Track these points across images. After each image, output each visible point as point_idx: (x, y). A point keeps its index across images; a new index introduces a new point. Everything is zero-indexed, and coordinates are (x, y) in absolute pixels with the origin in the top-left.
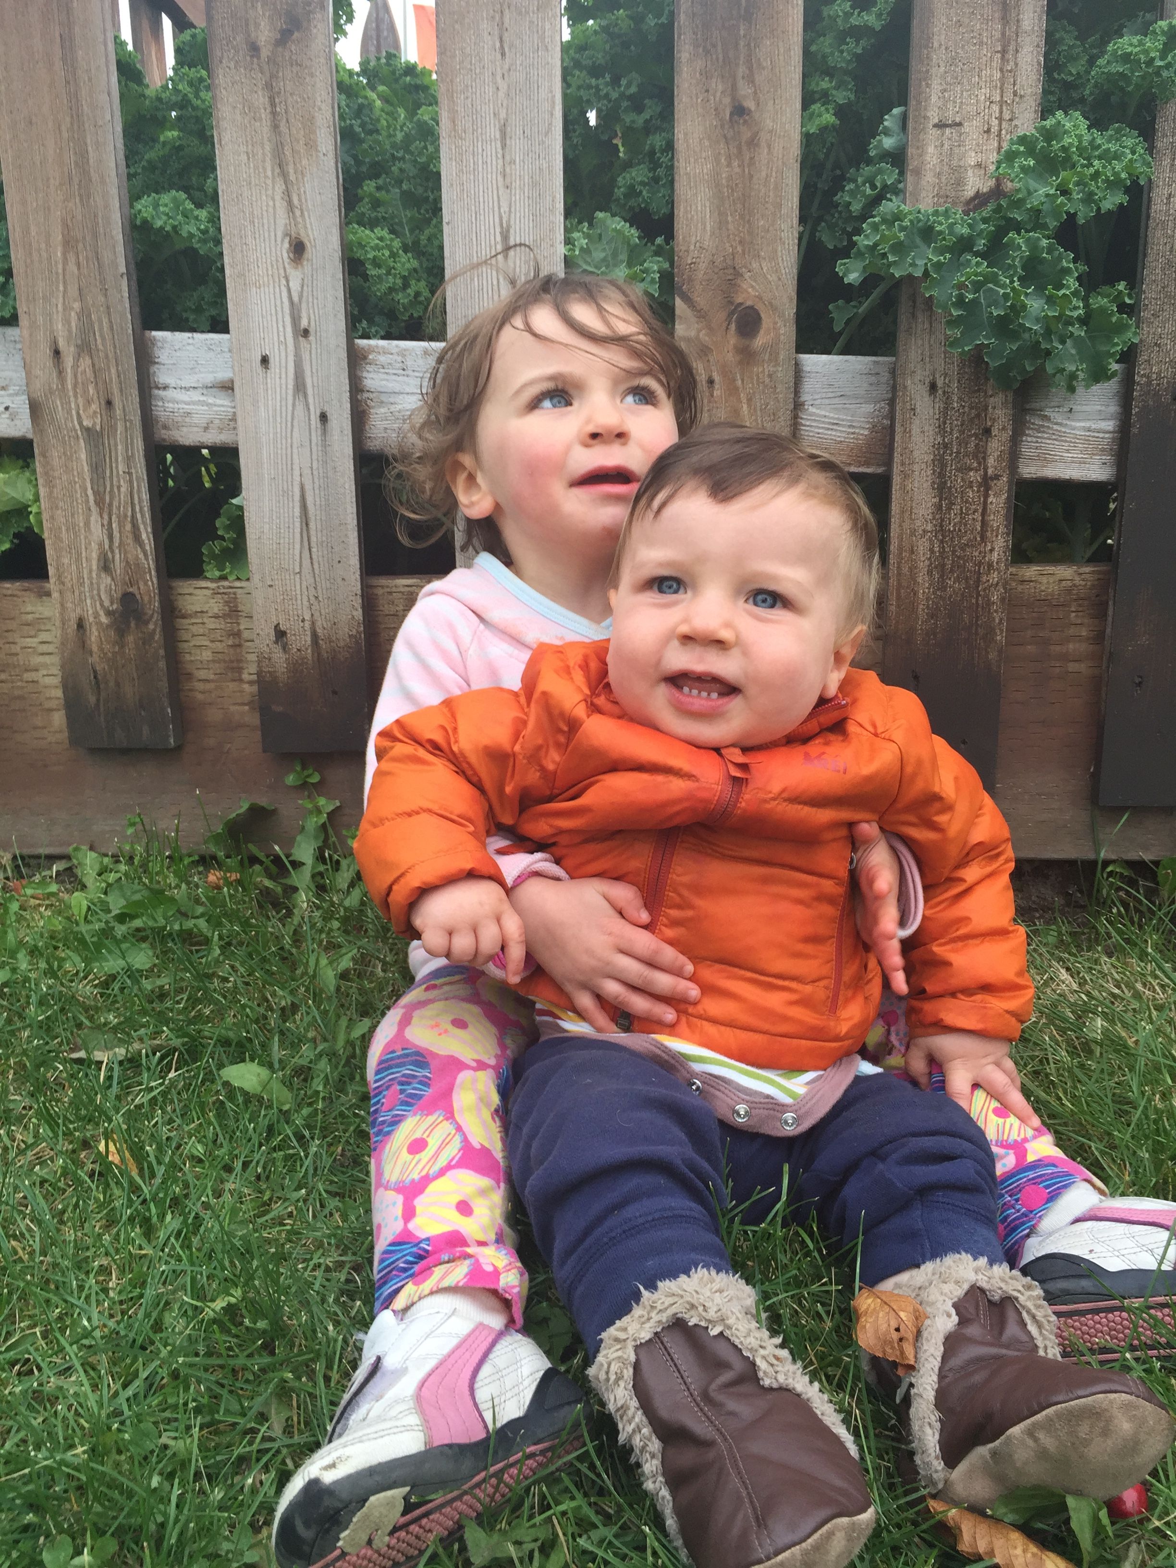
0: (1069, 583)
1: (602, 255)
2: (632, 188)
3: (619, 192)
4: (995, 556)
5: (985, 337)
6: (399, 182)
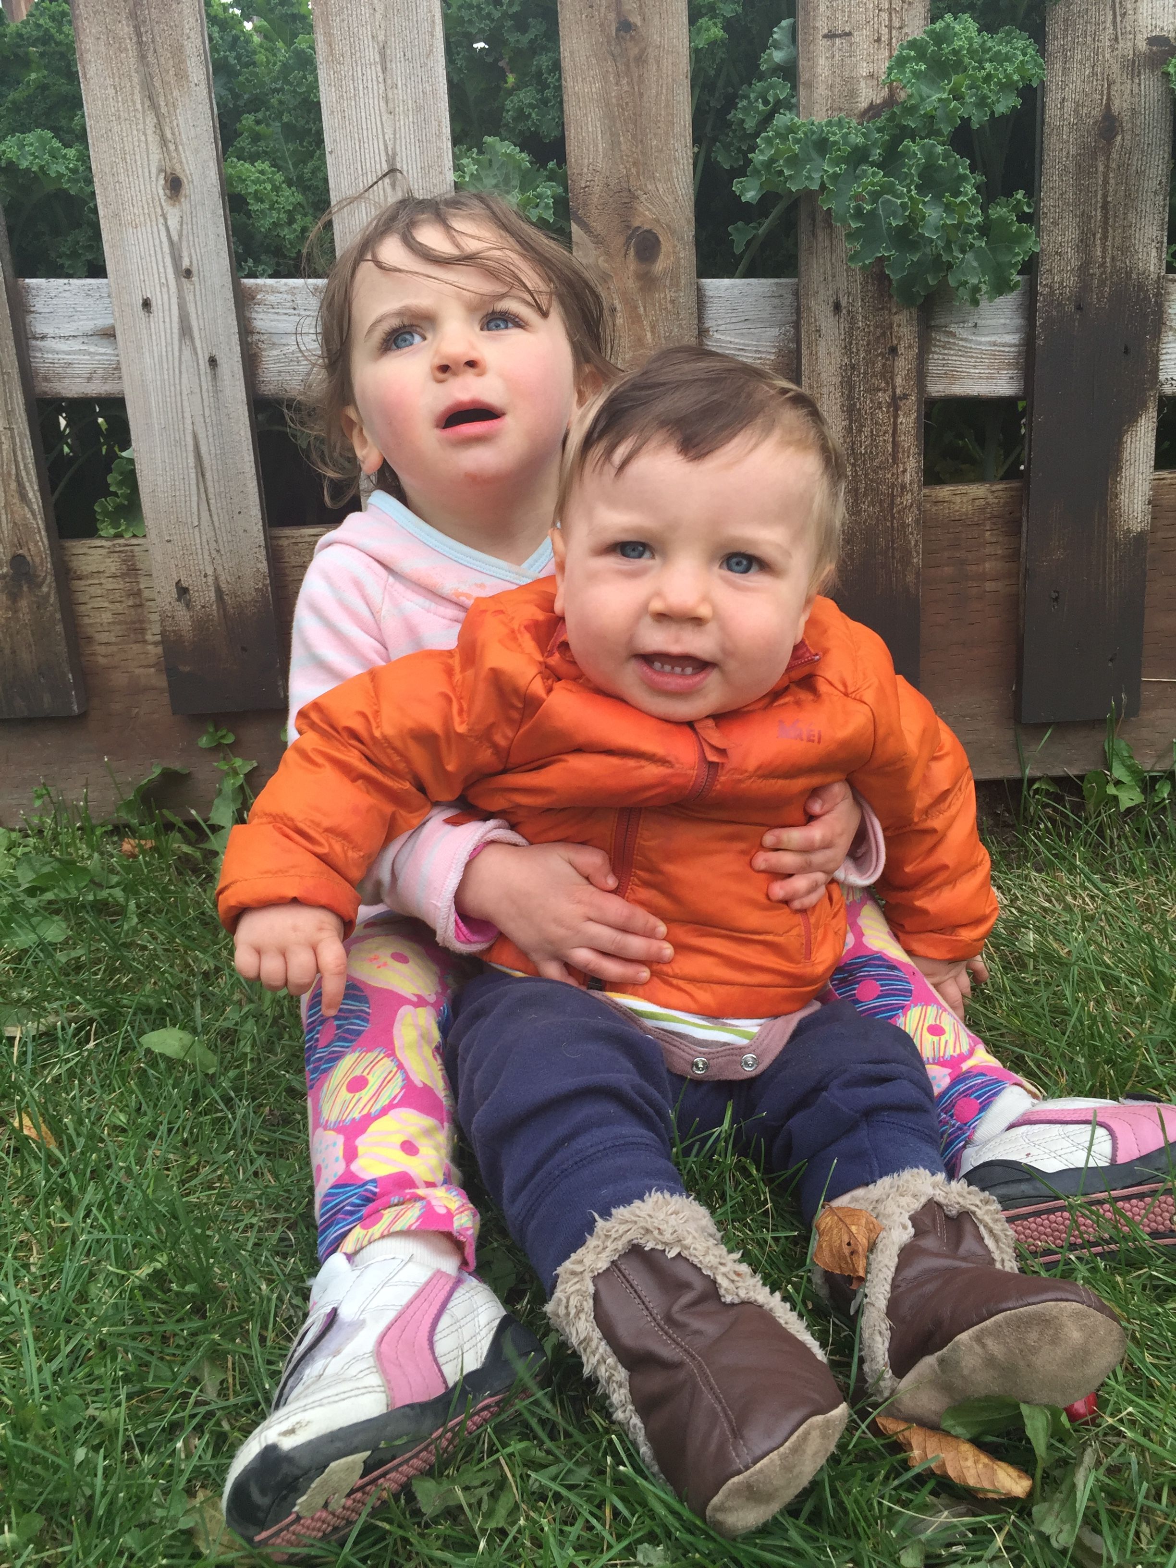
0: (982, 502)
1: (494, 182)
2: (520, 110)
3: (508, 116)
4: (908, 478)
5: (885, 249)
6: (280, 114)
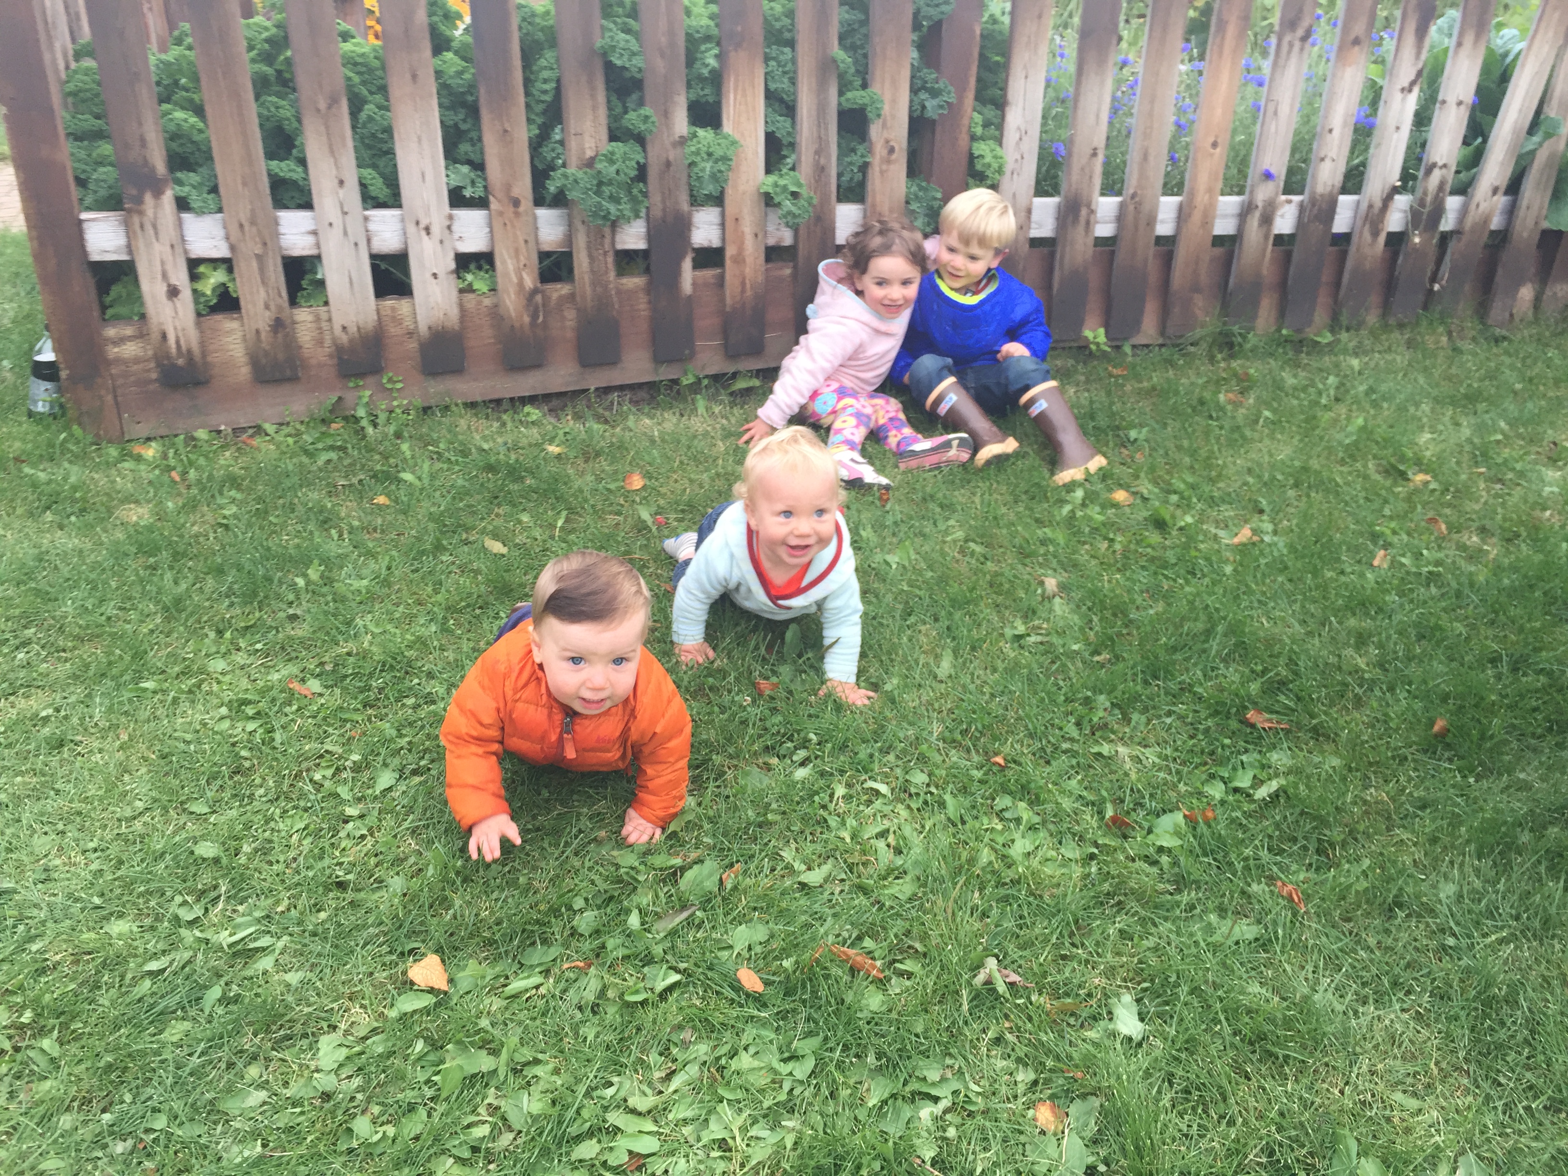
0: (638, 283)
4: (611, 276)
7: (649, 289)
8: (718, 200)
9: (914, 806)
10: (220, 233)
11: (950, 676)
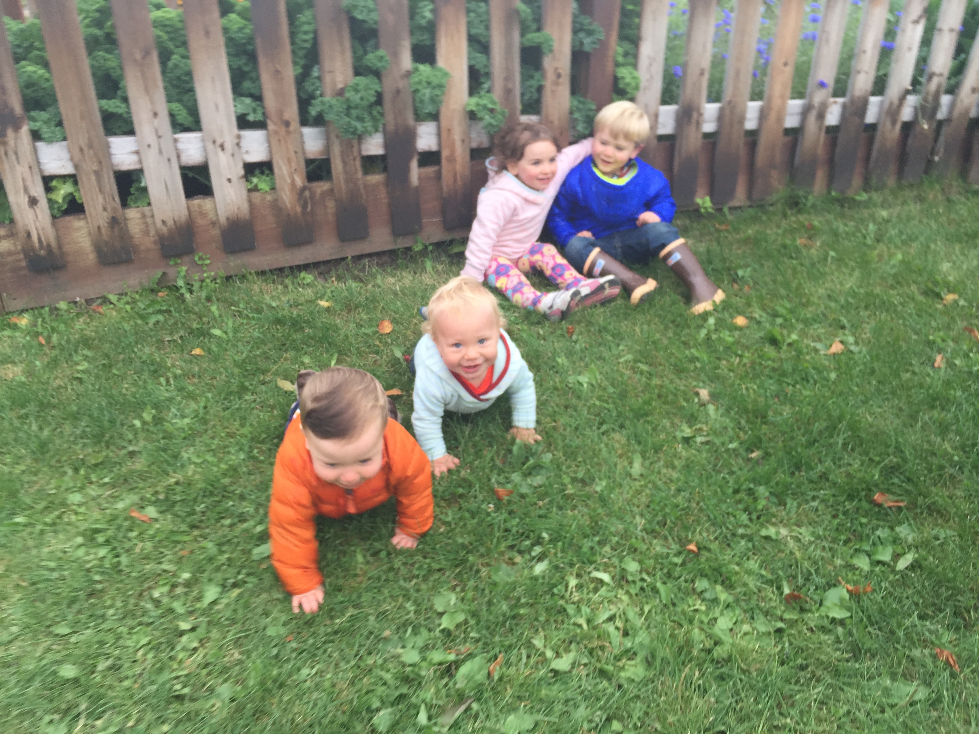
0: (379, 180)
3: (246, 90)
4: (359, 175)
7: (387, 183)
8: (435, 117)
9: (633, 591)
10: (65, 155)
11: (642, 475)
